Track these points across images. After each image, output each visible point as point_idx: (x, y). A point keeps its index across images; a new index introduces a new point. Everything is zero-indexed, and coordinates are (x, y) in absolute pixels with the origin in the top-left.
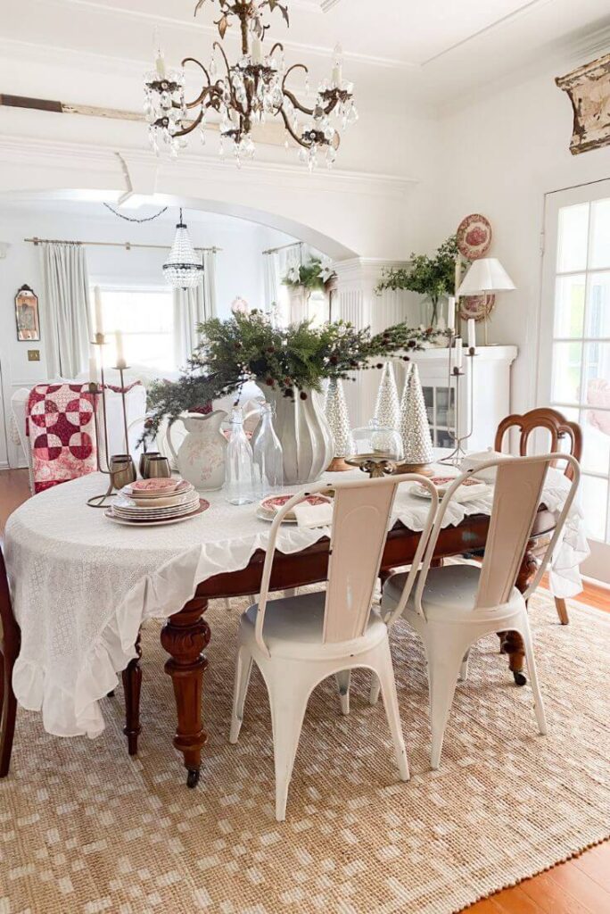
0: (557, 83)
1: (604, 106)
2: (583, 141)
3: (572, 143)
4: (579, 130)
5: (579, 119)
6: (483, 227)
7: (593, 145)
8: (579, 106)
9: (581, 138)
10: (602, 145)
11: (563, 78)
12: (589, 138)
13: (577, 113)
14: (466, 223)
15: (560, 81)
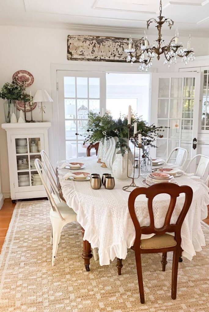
0: (68, 36)
1: (79, 48)
2: (72, 57)
3: (68, 56)
4: (69, 52)
5: (69, 49)
6: (27, 76)
7: (76, 59)
8: (70, 45)
9: (71, 56)
10: (79, 60)
11: (71, 36)
12: (74, 57)
13: (68, 47)
14: (18, 72)
15: (69, 36)
